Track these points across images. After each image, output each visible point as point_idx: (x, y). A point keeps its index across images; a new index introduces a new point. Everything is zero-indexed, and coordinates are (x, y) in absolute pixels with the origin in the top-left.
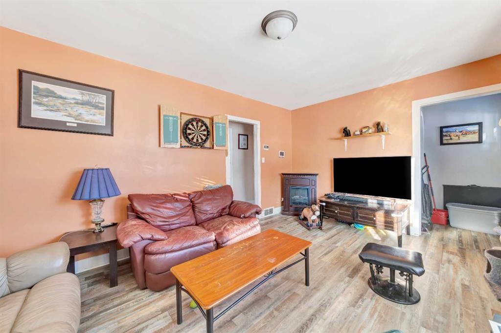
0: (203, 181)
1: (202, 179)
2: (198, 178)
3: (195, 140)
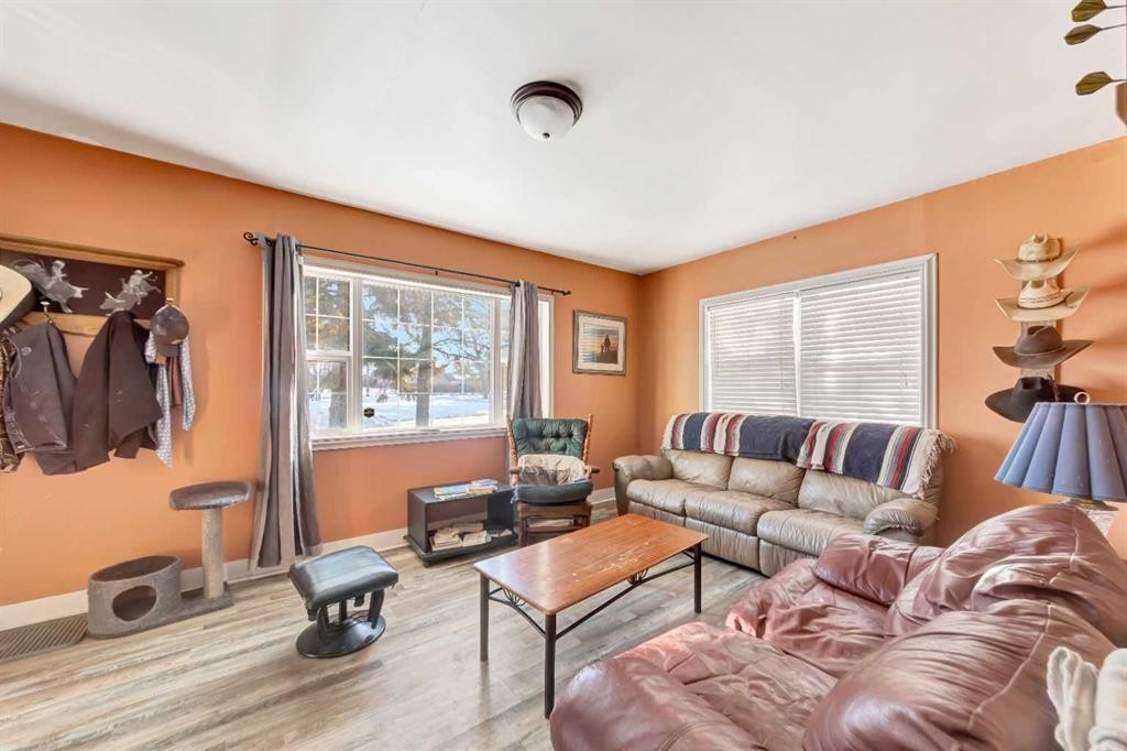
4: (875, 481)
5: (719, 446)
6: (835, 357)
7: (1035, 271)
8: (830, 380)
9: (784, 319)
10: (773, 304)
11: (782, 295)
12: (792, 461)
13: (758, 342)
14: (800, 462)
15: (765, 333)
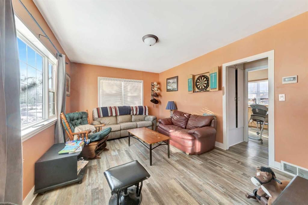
0: (206, 111)
1: (206, 109)
2: (204, 109)
3: (201, 88)
4: (143, 115)
5: (114, 114)
6: (129, 95)
7: (156, 86)
8: (129, 100)
9: (120, 86)
10: (118, 82)
11: (120, 81)
12: (130, 114)
13: (114, 90)
14: (131, 114)
15: (116, 88)
